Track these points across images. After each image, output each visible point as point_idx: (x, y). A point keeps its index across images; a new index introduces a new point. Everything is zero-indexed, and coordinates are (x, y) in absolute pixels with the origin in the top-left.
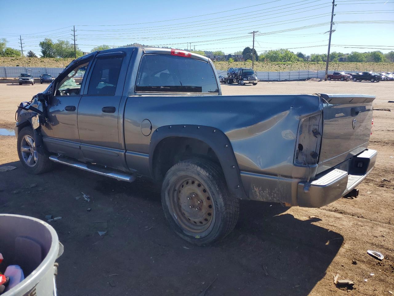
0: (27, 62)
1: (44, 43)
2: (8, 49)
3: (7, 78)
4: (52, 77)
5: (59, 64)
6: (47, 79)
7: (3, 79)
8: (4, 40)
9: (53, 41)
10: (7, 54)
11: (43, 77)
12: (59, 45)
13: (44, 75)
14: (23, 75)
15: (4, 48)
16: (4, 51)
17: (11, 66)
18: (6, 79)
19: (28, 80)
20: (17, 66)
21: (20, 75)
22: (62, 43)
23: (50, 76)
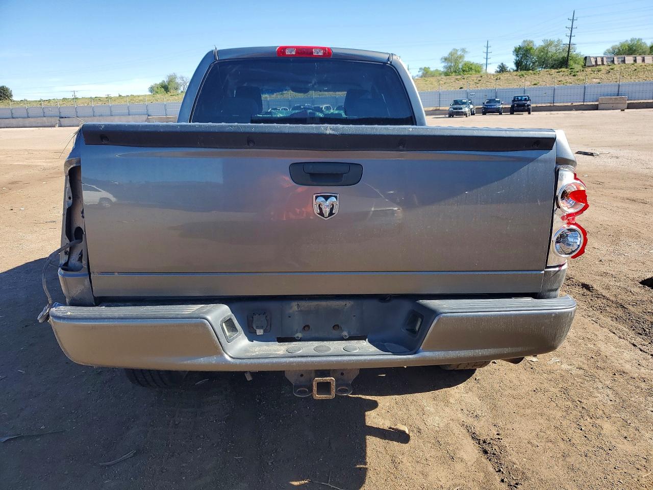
0: (476, 81)
1: (520, 48)
2: (465, 64)
3: (441, 108)
4: (502, 104)
5: (523, 81)
6: (493, 107)
7: (436, 110)
8: (463, 50)
9: (535, 43)
10: (464, 71)
11: (488, 104)
12: (544, 48)
13: (490, 101)
14: (456, 102)
15: (460, 63)
16: (460, 67)
17: (452, 89)
18: (439, 110)
19: (461, 109)
20: (461, 88)
21: (452, 102)
22: (550, 44)
23: (499, 102)
